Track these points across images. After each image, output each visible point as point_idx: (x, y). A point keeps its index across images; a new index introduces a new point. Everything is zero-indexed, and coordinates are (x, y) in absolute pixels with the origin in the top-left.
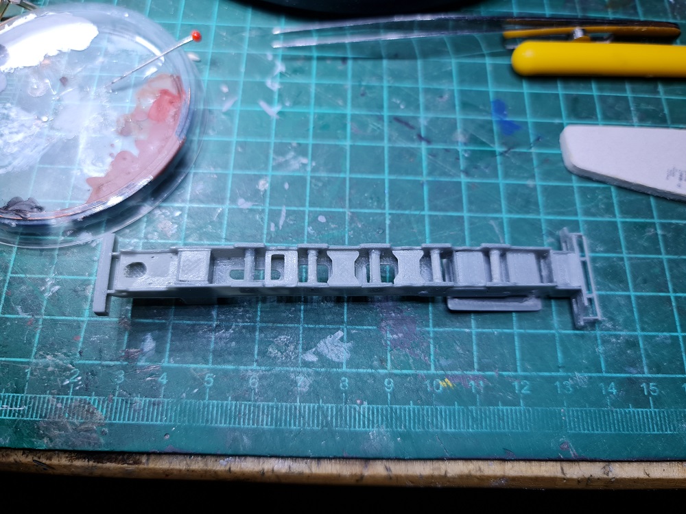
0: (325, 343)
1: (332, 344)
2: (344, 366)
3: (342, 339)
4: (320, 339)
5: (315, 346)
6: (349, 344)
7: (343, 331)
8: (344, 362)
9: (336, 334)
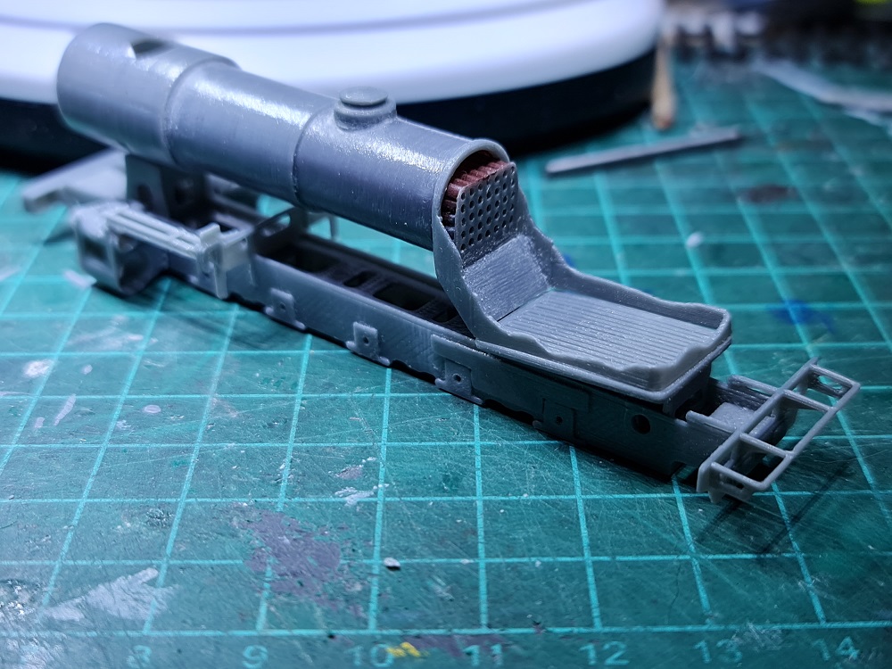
0: (110, 590)
1: (127, 590)
2: (148, 626)
3: (152, 583)
4: (99, 582)
5: (85, 593)
6: (170, 590)
7: (158, 568)
8: (149, 619)
9: (141, 574)
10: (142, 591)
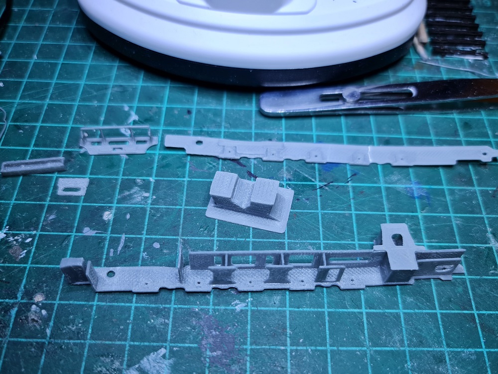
0: (148, 360)
1: (155, 361)
3: (164, 356)
4: (144, 355)
5: (139, 362)
6: (171, 361)
7: (166, 348)
9: (159, 351)
10: (161, 361)
